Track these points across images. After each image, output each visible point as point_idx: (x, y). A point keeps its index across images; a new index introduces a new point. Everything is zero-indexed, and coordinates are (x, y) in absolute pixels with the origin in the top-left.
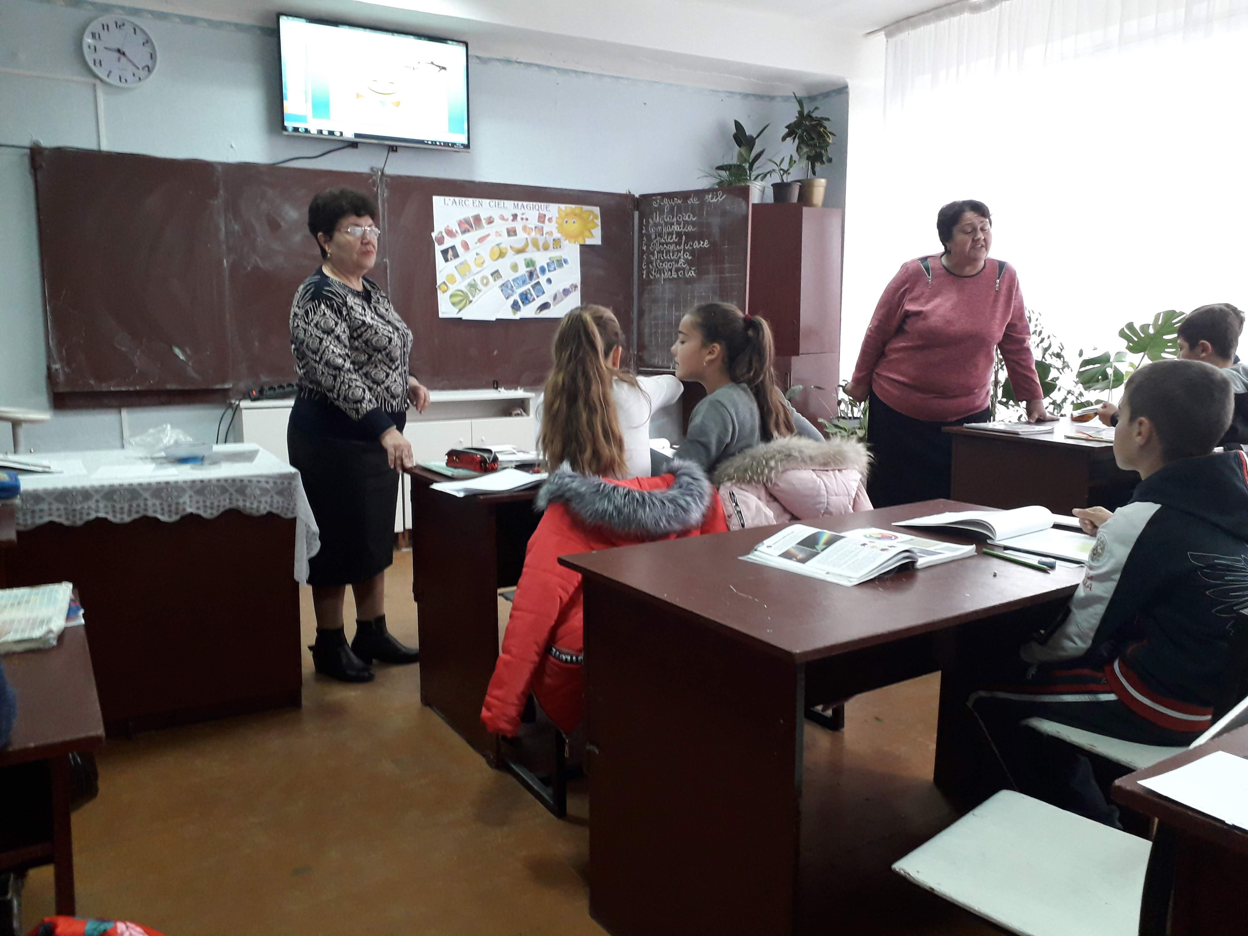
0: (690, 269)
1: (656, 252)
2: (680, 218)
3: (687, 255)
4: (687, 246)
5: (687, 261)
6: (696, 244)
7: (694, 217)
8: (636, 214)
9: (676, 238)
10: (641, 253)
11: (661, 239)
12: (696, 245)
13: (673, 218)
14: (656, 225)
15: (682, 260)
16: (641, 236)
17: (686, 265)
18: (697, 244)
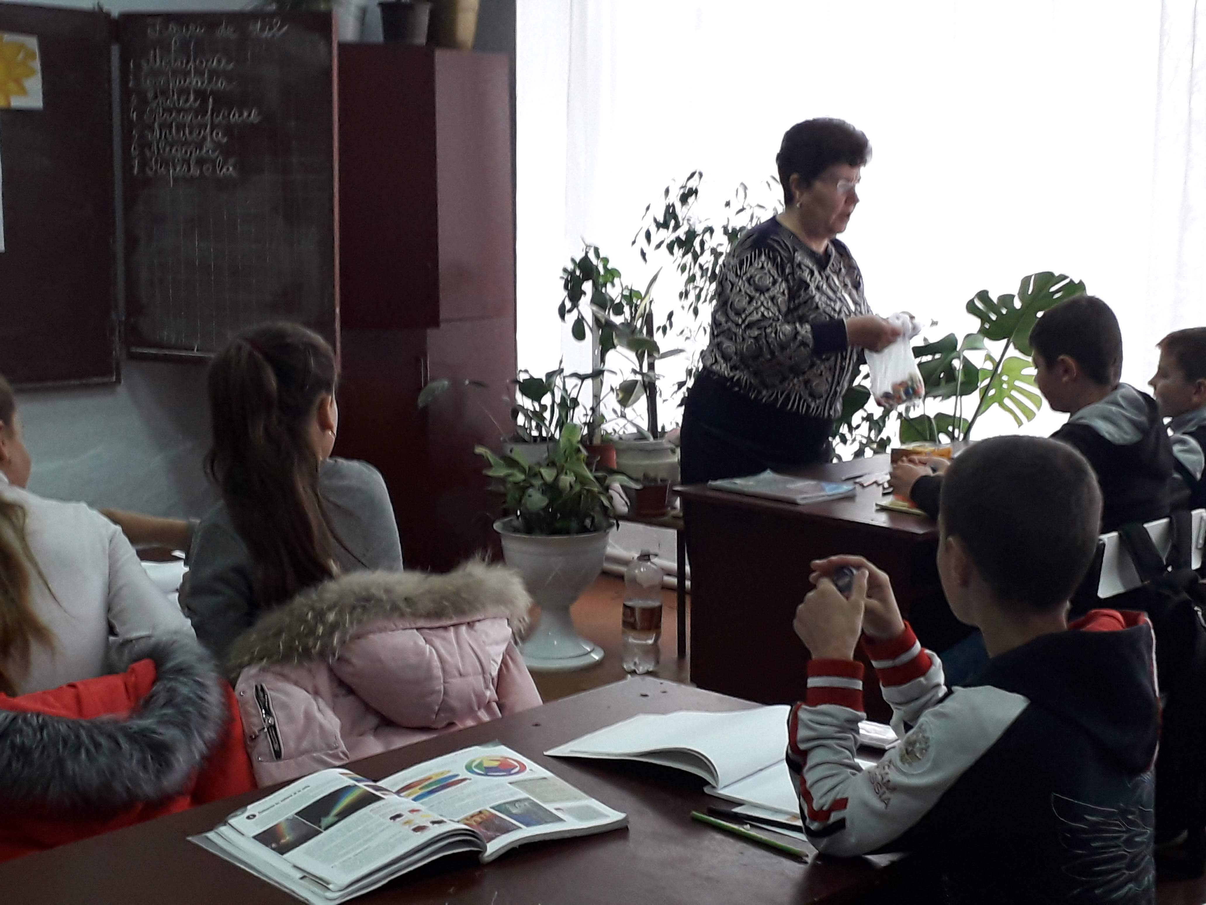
0: (225, 162)
1: (156, 125)
2: (201, 62)
3: (218, 134)
4: (217, 116)
5: (217, 145)
6: (234, 115)
7: (228, 62)
8: (115, 50)
9: (195, 100)
10: (128, 128)
11: (166, 101)
12: (234, 118)
13: (188, 62)
14: (155, 73)
15: (208, 145)
16: (126, 93)
17: (217, 153)
18: (237, 115)
